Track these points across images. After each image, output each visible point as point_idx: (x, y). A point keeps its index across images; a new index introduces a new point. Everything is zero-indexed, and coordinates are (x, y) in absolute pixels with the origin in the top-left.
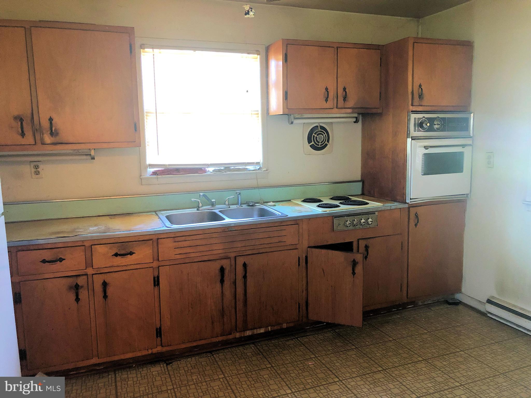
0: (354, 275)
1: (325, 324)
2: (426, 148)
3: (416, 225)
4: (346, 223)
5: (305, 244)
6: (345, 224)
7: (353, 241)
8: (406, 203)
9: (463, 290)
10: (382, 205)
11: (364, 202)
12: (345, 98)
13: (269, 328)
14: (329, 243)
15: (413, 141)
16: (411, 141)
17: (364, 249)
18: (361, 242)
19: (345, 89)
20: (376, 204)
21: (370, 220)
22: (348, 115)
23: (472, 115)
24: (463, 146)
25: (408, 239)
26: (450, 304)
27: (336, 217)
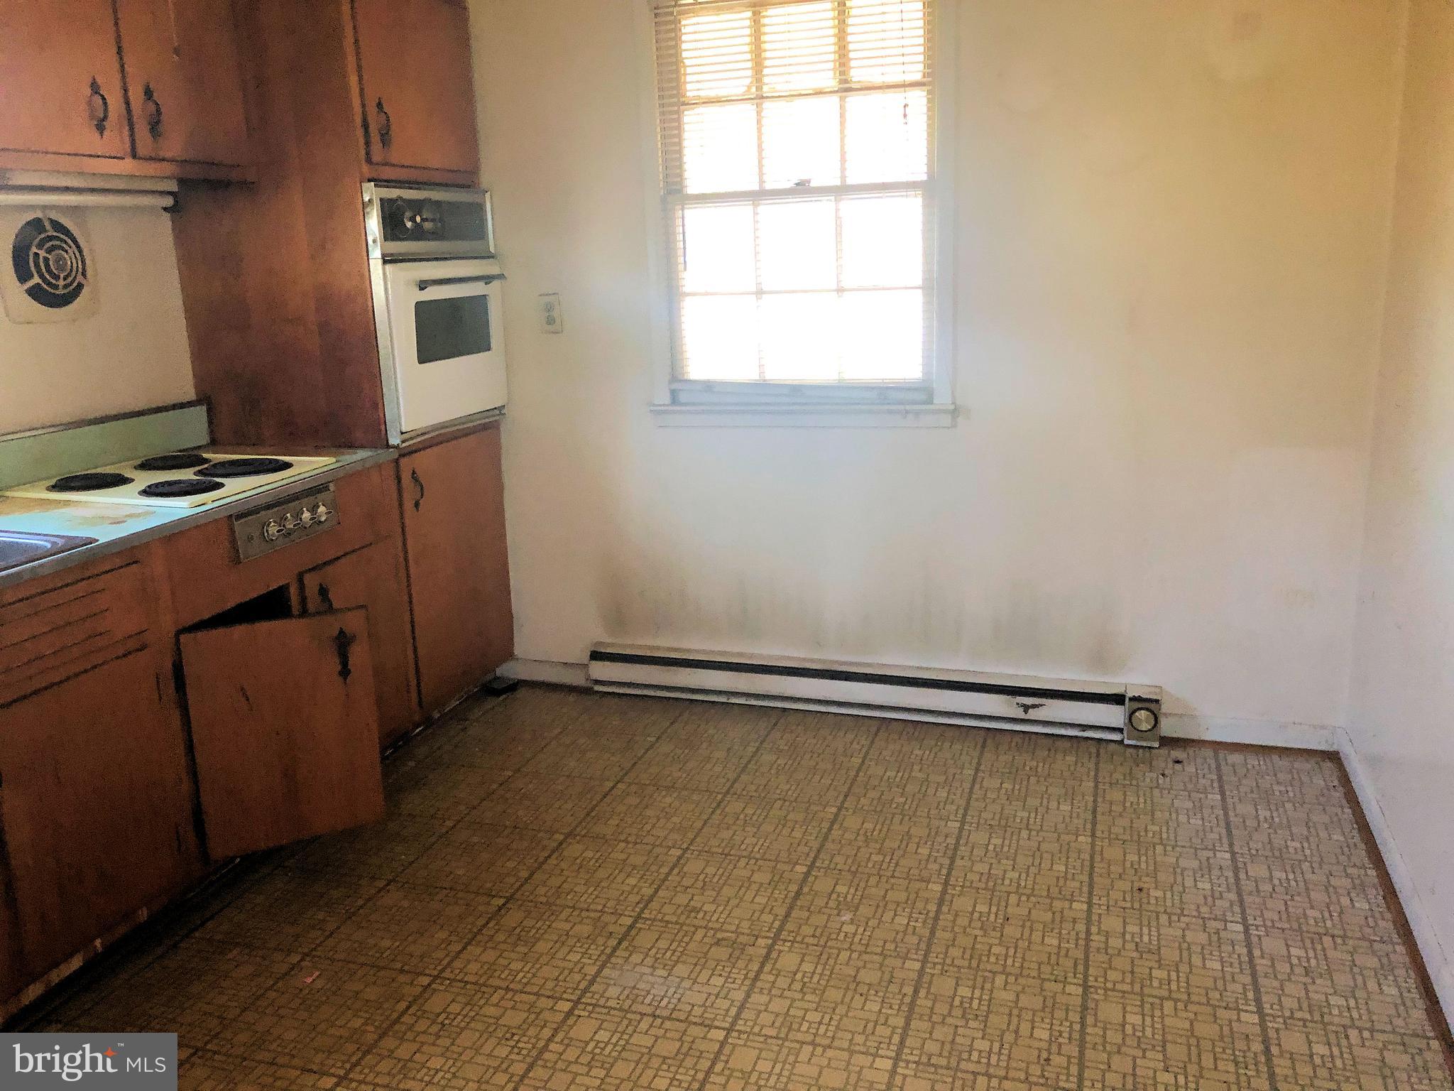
0: (345, 679)
1: (238, 860)
2: (423, 285)
3: (417, 505)
4: (267, 531)
5: (168, 624)
6: (266, 534)
7: (288, 584)
8: (388, 446)
9: (517, 651)
10: (334, 460)
11: (277, 461)
12: (155, 126)
13: (98, 942)
14: (230, 604)
15: (388, 267)
16: (384, 270)
17: (318, 599)
18: (308, 579)
19: (148, 93)
20: (317, 462)
21: (322, 509)
22: (148, 185)
23: (488, 195)
24: (488, 279)
25: (405, 544)
26: (497, 693)
27: (240, 516)
